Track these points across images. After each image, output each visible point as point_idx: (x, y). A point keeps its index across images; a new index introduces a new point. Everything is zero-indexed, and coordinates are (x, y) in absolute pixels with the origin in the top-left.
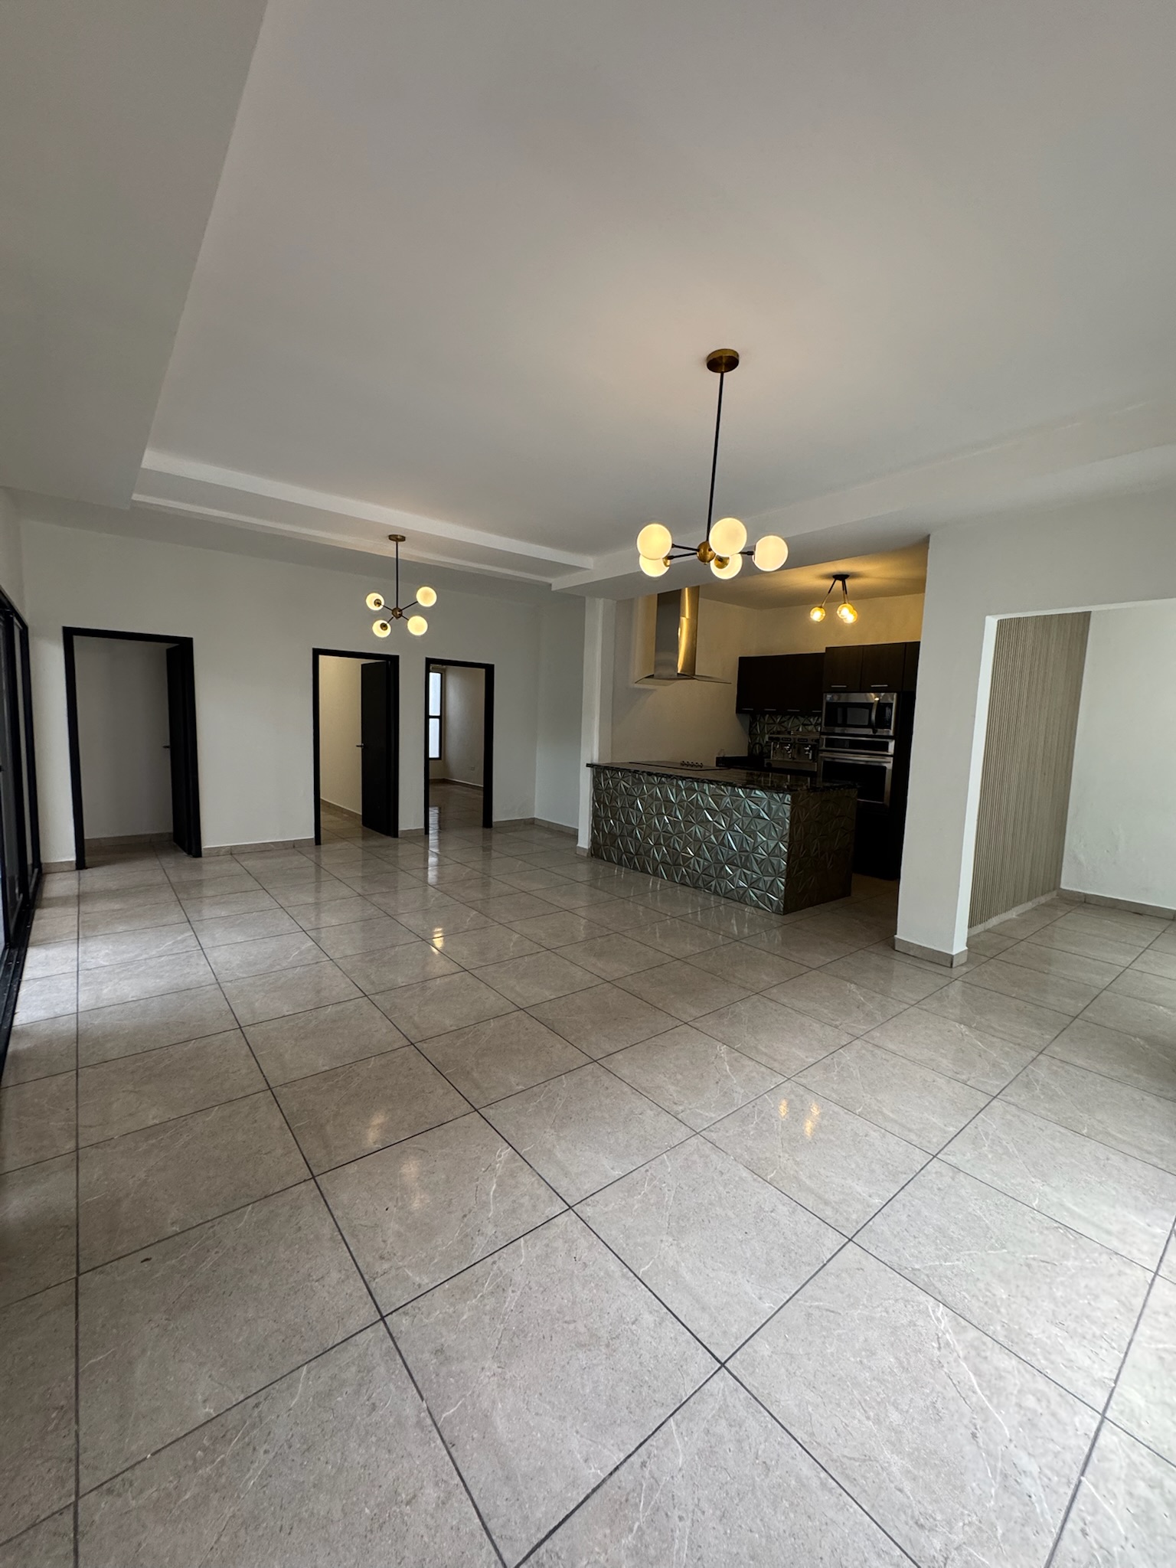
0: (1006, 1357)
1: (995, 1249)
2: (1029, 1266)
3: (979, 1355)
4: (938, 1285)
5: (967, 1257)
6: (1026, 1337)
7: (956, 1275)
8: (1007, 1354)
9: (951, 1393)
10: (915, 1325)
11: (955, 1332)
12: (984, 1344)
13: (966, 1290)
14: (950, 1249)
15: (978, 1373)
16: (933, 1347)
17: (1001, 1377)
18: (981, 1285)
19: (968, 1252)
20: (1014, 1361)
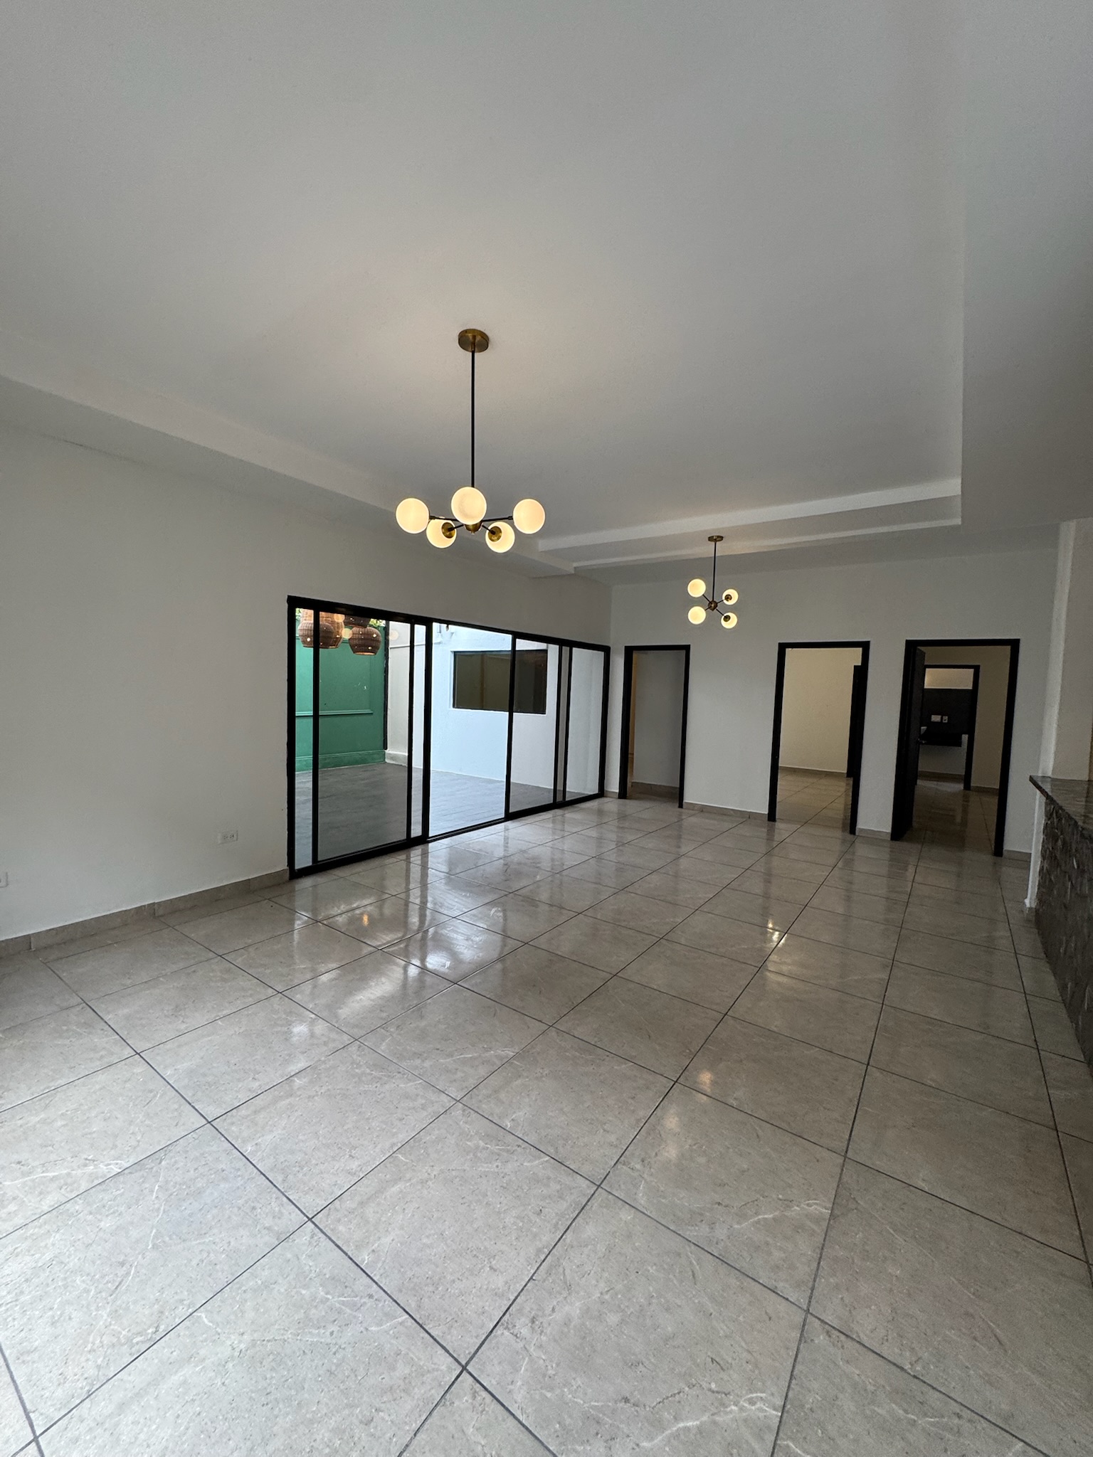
0: (53, 1203)
1: (156, 1237)
2: (122, 1264)
3: (66, 1184)
4: (138, 1174)
5: (156, 1206)
6: (58, 1226)
7: (142, 1190)
8: (53, 1206)
9: (53, 1157)
10: (112, 1149)
11: (92, 1173)
12: (72, 1191)
13: (122, 1195)
14: (171, 1195)
15: (53, 1179)
16: (89, 1156)
17: (41, 1193)
18: (122, 1209)
19: (162, 1208)
20: (46, 1209)
